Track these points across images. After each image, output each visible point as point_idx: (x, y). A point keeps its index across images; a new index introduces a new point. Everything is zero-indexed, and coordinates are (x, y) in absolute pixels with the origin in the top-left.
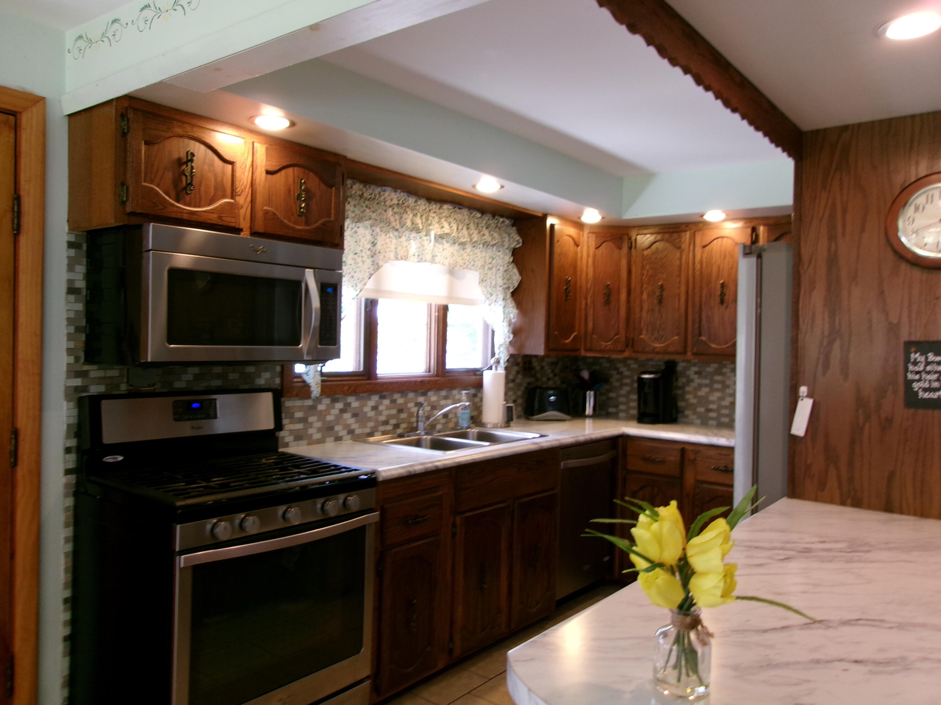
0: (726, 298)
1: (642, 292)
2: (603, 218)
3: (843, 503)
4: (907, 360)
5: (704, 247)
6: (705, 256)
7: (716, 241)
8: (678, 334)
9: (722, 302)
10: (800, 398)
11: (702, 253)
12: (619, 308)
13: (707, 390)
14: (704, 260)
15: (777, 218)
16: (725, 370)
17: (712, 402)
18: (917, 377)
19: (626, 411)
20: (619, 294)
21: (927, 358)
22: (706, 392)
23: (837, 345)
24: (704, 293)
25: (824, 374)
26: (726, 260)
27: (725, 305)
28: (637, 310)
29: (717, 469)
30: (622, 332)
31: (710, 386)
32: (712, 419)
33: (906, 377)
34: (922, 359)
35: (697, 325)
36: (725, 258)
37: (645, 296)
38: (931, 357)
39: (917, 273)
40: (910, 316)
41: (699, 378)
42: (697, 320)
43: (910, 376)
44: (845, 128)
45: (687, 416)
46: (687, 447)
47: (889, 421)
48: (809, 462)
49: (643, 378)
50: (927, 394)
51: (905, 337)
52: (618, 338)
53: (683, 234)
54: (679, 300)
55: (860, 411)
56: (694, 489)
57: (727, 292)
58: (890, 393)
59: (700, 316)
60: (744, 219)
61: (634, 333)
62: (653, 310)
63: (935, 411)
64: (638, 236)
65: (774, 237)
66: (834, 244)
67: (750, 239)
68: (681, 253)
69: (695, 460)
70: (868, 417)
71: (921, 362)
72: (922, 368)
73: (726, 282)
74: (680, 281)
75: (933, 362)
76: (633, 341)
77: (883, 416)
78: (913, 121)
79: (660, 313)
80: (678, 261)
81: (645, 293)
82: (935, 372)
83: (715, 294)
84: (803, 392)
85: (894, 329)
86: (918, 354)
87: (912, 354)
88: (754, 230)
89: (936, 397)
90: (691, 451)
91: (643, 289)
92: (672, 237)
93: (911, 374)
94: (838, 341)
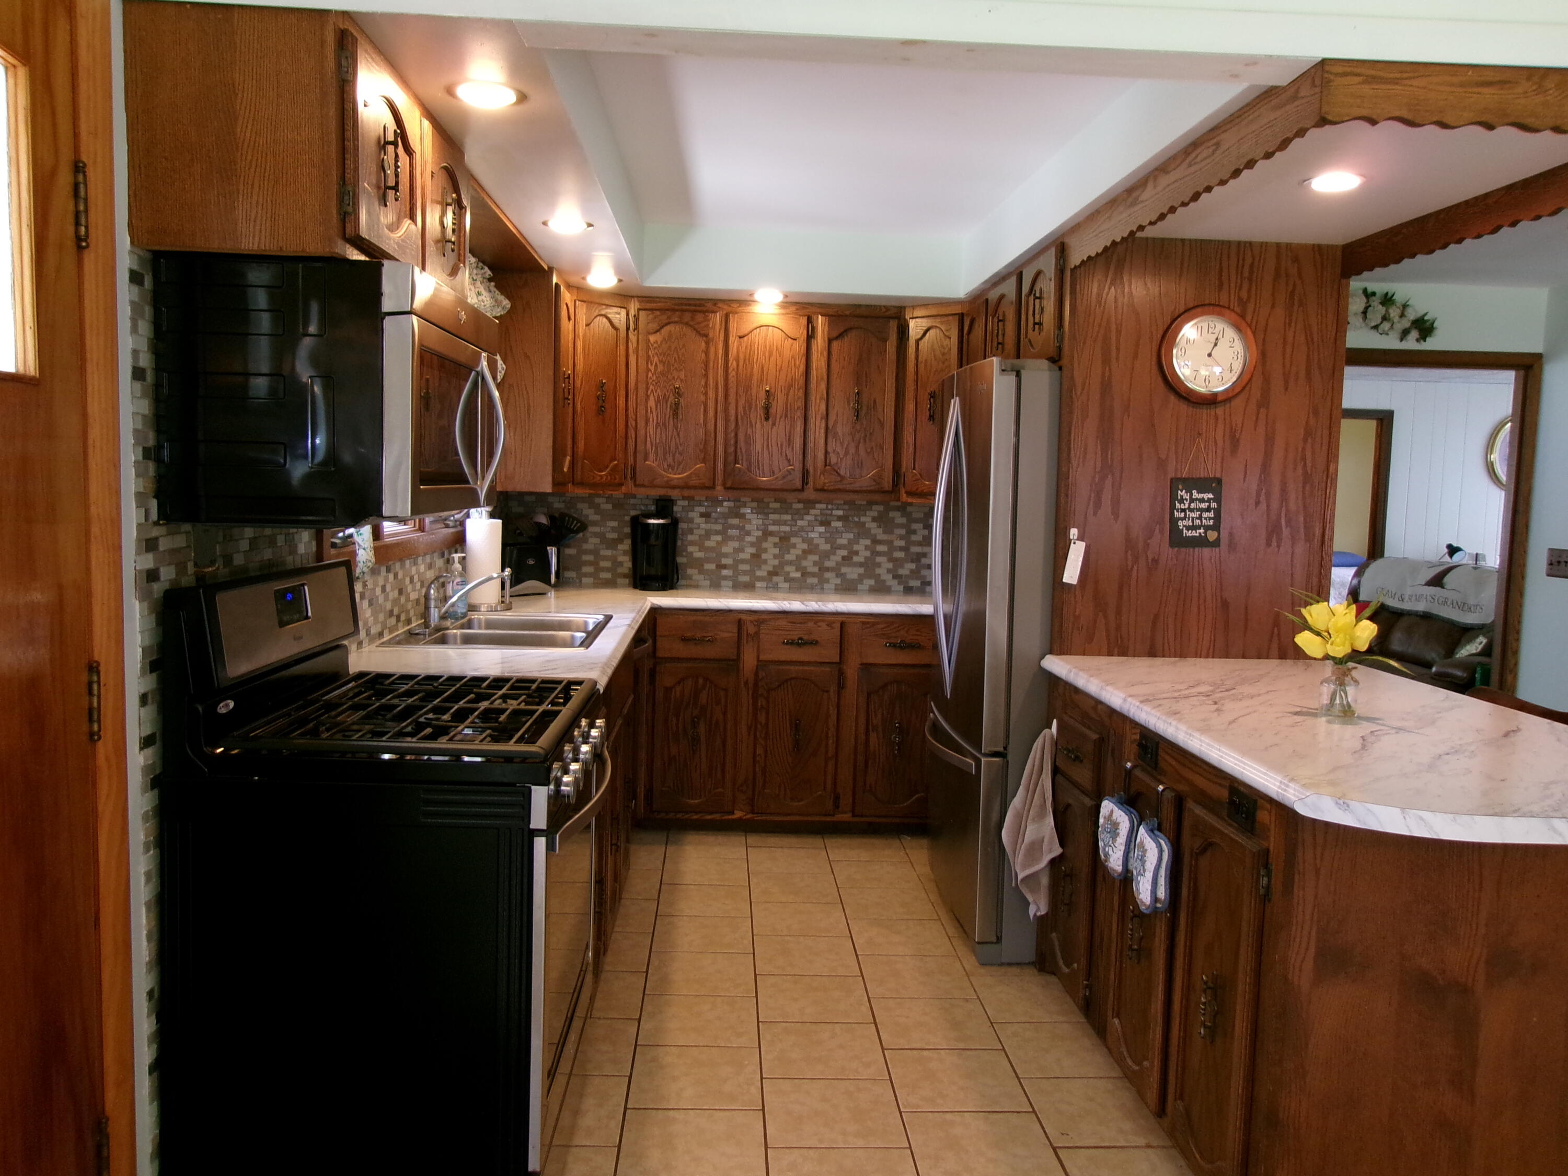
0: (772, 411)
1: (648, 397)
2: (620, 281)
3: (1110, 654)
4: (1173, 498)
5: (740, 337)
6: (742, 350)
7: (758, 329)
8: (704, 461)
9: (767, 419)
10: (1073, 541)
11: (740, 344)
12: (615, 420)
13: (719, 538)
14: (741, 356)
15: (839, 306)
16: (743, 510)
17: (726, 555)
20: (615, 398)
21: (1191, 495)
22: (718, 542)
23: (1109, 481)
24: (741, 403)
25: (1095, 514)
26: (772, 359)
27: (771, 421)
28: (641, 424)
29: (791, 643)
30: (620, 455)
31: (723, 533)
32: (725, 578)
33: (1172, 514)
34: (1187, 496)
35: (732, 449)
36: (770, 356)
37: (652, 403)
38: (1195, 494)
39: (1183, 407)
40: (1176, 452)
41: (706, 522)
42: (732, 442)
43: (1176, 514)
45: (690, 577)
46: (743, 617)
47: (1156, 561)
48: (1077, 613)
49: (649, 524)
50: (1190, 532)
51: (1172, 474)
52: (616, 465)
53: (711, 315)
54: (705, 411)
55: (1130, 553)
56: (756, 674)
57: (774, 404)
58: (1157, 531)
59: (736, 435)
60: (796, 303)
61: (635, 458)
62: (664, 424)
63: (1196, 549)
64: (640, 312)
65: (835, 334)
66: (1107, 369)
67: (805, 332)
68: (707, 343)
69: (757, 634)
70: (1136, 559)
71: (1187, 500)
72: (1187, 506)
73: (773, 391)
74: (706, 383)
75: (1197, 499)
76: (634, 469)
77: (1150, 557)
78: (1183, 245)
79: (677, 429)
80: (703, 355)
81: (652, 398)
82: (1198, 510)
83: (756, 405)
84: (1074, 535)
85: (1162, 464)
86: (1184, 491)
87: (1179, 492)
88: (810, 320)
89: (1198, 535)
90: (751, 622)
91: (649, 392)
92: (693, 319)
93: (1178, 511)
94: (1110, 477)
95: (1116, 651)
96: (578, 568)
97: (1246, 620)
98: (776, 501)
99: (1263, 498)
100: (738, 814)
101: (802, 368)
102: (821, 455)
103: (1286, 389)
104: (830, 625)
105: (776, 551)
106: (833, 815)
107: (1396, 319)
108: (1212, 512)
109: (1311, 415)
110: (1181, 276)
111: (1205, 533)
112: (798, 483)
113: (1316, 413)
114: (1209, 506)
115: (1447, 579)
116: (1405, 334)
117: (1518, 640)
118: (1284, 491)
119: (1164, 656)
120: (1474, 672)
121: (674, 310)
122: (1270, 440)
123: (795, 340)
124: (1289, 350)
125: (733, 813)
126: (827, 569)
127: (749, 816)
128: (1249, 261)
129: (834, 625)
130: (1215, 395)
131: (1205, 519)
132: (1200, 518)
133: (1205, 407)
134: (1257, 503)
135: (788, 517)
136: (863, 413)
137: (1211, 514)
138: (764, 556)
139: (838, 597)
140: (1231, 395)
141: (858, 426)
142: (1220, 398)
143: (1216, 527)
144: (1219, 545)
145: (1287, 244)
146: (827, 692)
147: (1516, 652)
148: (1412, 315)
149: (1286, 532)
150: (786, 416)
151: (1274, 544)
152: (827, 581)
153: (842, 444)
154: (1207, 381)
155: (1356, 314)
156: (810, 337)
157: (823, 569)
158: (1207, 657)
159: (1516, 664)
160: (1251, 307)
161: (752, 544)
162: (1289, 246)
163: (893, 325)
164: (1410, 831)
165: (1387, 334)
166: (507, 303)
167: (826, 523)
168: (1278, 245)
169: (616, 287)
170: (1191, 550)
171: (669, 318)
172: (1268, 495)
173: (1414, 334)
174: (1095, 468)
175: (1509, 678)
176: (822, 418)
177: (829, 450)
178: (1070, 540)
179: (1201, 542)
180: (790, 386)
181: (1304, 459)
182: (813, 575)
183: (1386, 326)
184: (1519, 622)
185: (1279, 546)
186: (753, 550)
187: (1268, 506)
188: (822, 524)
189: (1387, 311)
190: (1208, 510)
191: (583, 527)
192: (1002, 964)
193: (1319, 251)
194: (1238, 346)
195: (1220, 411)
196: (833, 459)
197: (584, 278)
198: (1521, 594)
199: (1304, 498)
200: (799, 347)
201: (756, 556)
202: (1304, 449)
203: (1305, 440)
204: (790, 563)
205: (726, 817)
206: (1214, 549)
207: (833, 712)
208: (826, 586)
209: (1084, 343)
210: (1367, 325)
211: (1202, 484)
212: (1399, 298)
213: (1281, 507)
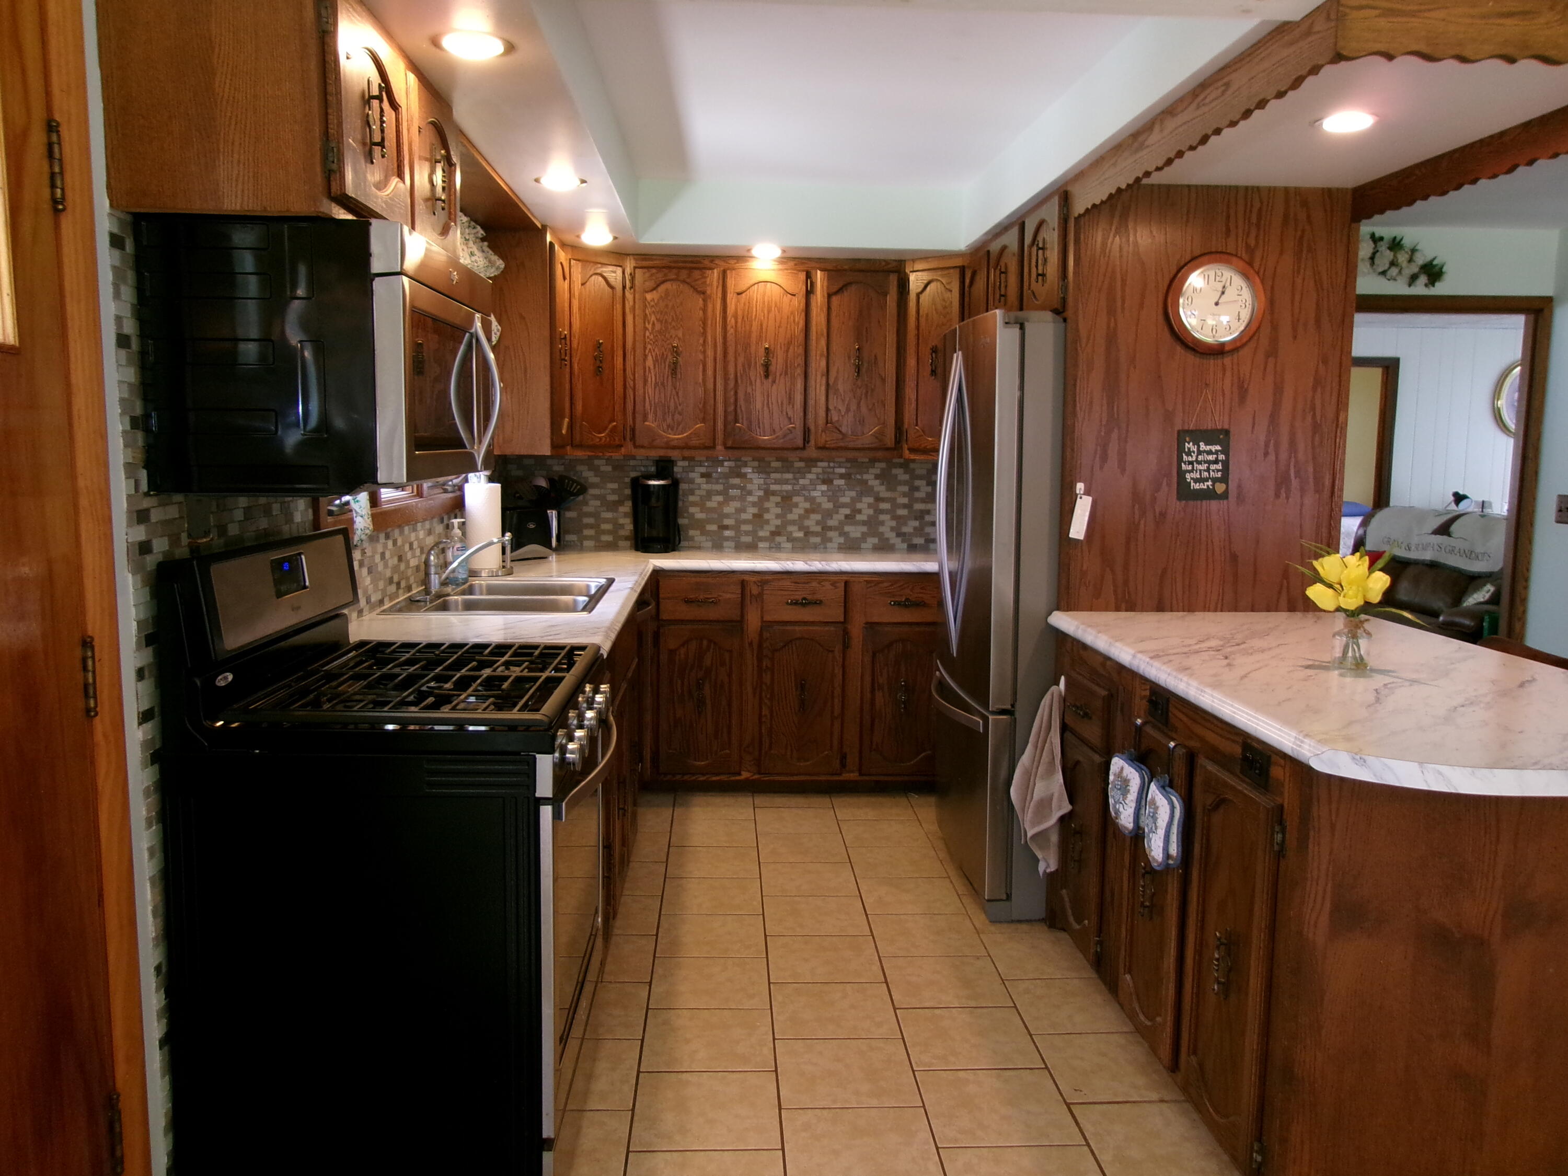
0: (772, 368)
1: (645, 356)
2: (615, 238)
3: (1118, 609)
4: (1181, 450)
5: (738, 294)
6: (741, 307)
7: (756, 286)
8: (704, 420)
9: (767, 376)
10: (1079, 496)
11: (738, 301)
12: (613, 380)
13: (720, 498)
14: (740, 313)
15: (837, 261)
16: (744, 470)
17: (727, 516)
18: (1190, 467)
19: (596, 538)
20: (613, 357)
21: (1199, 447)
22: (719, 503)
23: (1115, 435)
24: (741, 360)
25: (1101, 468)
26: (772, 315)
27: (771, 378)
28: (639, 384)
29: (795, 603)
30: (619, 416)
31: (724, 493)
32: (727, 539)
33: (1179, 467)
34: (1195, 448)
35: (731, 408)
36: (769, 312)
37: (650, 362)
38: (1203, 446)
39: (1191, 358)
40: (1184, 404)
41: (707, 483)
42: (732, 400)
43: (1183, 467)
46: (746, 578)
47: (1163, 515)
48: (1085, 568)
49: (650, 485)
50: (1197, 484)
51: (1178, 427)
52: (615, 426)
53: (708, 272)
54: (704, 370)
55: (1137, 506)
56: (761, 634)
57: (774, 361)
58: (1165, 483)
59: (736, 393)
60: (794, 258)
61: (634, 418)
62: (663, 384)
63: (1204, 502)
64: (637, 271)
65: (835, 288)
66: (1113, 320)
67: (804, 287)
68: (705, 301)
69: (761, 595)
70: (1143, 513)
71: (1194, 452)
72: (1194, 459)
73: (772, 347)
74: (704, 341)
75: (1204, 451)
76: (633, 430)
77: (1157, 510)
78: (1189, 190)
79: (675, 389)
80: (701, 312)
81: (650, 358)
82: (1206, 462)
83: (756, 363)
84: (1080, 489)
85: (1168, 417)
86: (1191, 444)
87: (1187, 444)
88: (808, 276)
89: (1206, 487)
90: (755, 582)
91: (647, 351)
92: (689, 276)
93: (1185, 464)
94: (1116, 430)
95: (1123, 606)
96: (579, 531)
97: (1255, 573)
98: (778, 460)
99: (1271, 449)
100: (745, 775)
101: (802, 323)
102: (822, 413)
103: (1295, 337)
104: (834, 584)
105: (779, 511)
106: (840, 774)
107: (1404, 264)
108: (1220, 464)
109: (1320, 362)
110: (1187, 221)
111: (1213, 485)
112: (800, 442)
113: (1325, 361)
114: (1217, 459)
115: (1454, 528)
116: (1413, 279)
117: (1526, 588)
118: (1292, 442)
119: (1172, 611)
120: (1482, 620)
121: (669, 268)
122: (1278, 389)
123: (794, 295)
124: (1297, 297)
125: (740, 774)
126: (831, 528)
127: (756, 776)
128: (1257, 205)
129: (838, 585)
130: (1223, 345)
131: (1213, 471)
132: (1208, 470)
133: (1212, 357)
134: (1266, 454)
135: (790, 476)
136: (864, 370)
137: (1219, 466)
138: (766, 516)
139: (841, 556)
140: (1238, 344)
141: (859, 383)
142: (1227, 348)
143: (1225, 479)
144: (1227, 498)
145: (1296, 188)
146: (832, 651)
147: (1524, 600)
148: (1420, 260)
149: (1295, 483)
150: (786, 373)
151: (1283, 495)
152: (830, 540)
153: (843, 401)
154: (1214, 331)
155: (1363, 260)
156: (809, 292)
157: (826, 528)
158: (1215, 611)
159: (1524, 612)
160: (1258, 254)
161: (754, 504)
162: (1298, 191)
163: (893, 279)
164: (1429, 786)
165: (1395, 280)
166: (500, 264)
167: (828, 481)
168: (1286, 190)
169: (611, 245)
170: (1199, 502)
171: (665, 275)
172: (1277, 446)
173: (1423, 279)
174: (1101, 421)
175: (1517, 626)
176: (823, 375)
177: (831, 407)
178: (1076, 495)
179: (1209, 495)
180: (789, 343)
181: (1313, 408)
182: (816, 534)
183: (1394, 271)
184: (1528, 570)
185: (1287, 498)
186: (754, 510)
187: (1277, 457)
188: (824, 482)
189: (1395, 256)
190: (1216, 462)
191: (583, 490)
192: (1012, 921)
193: (1329, 195)
194: (1246, 294)
195: (1227, 360)
196: (835, 417)
197: (578, 237)
198: (1530, 541)
199: (1313, 448)
200: (798, 302)
201: (758, 516)
202: (1313, 397)
203: (1314, 389)
204: (793, 522)
205: (733, 778)
206: (1221, 501)
207: (838, 671)
208: (829, 545)
209: (1089, 293)
210: (1374, 271)
211: (1210, 436)
212: (1407, 242)
213: (1290, 458)
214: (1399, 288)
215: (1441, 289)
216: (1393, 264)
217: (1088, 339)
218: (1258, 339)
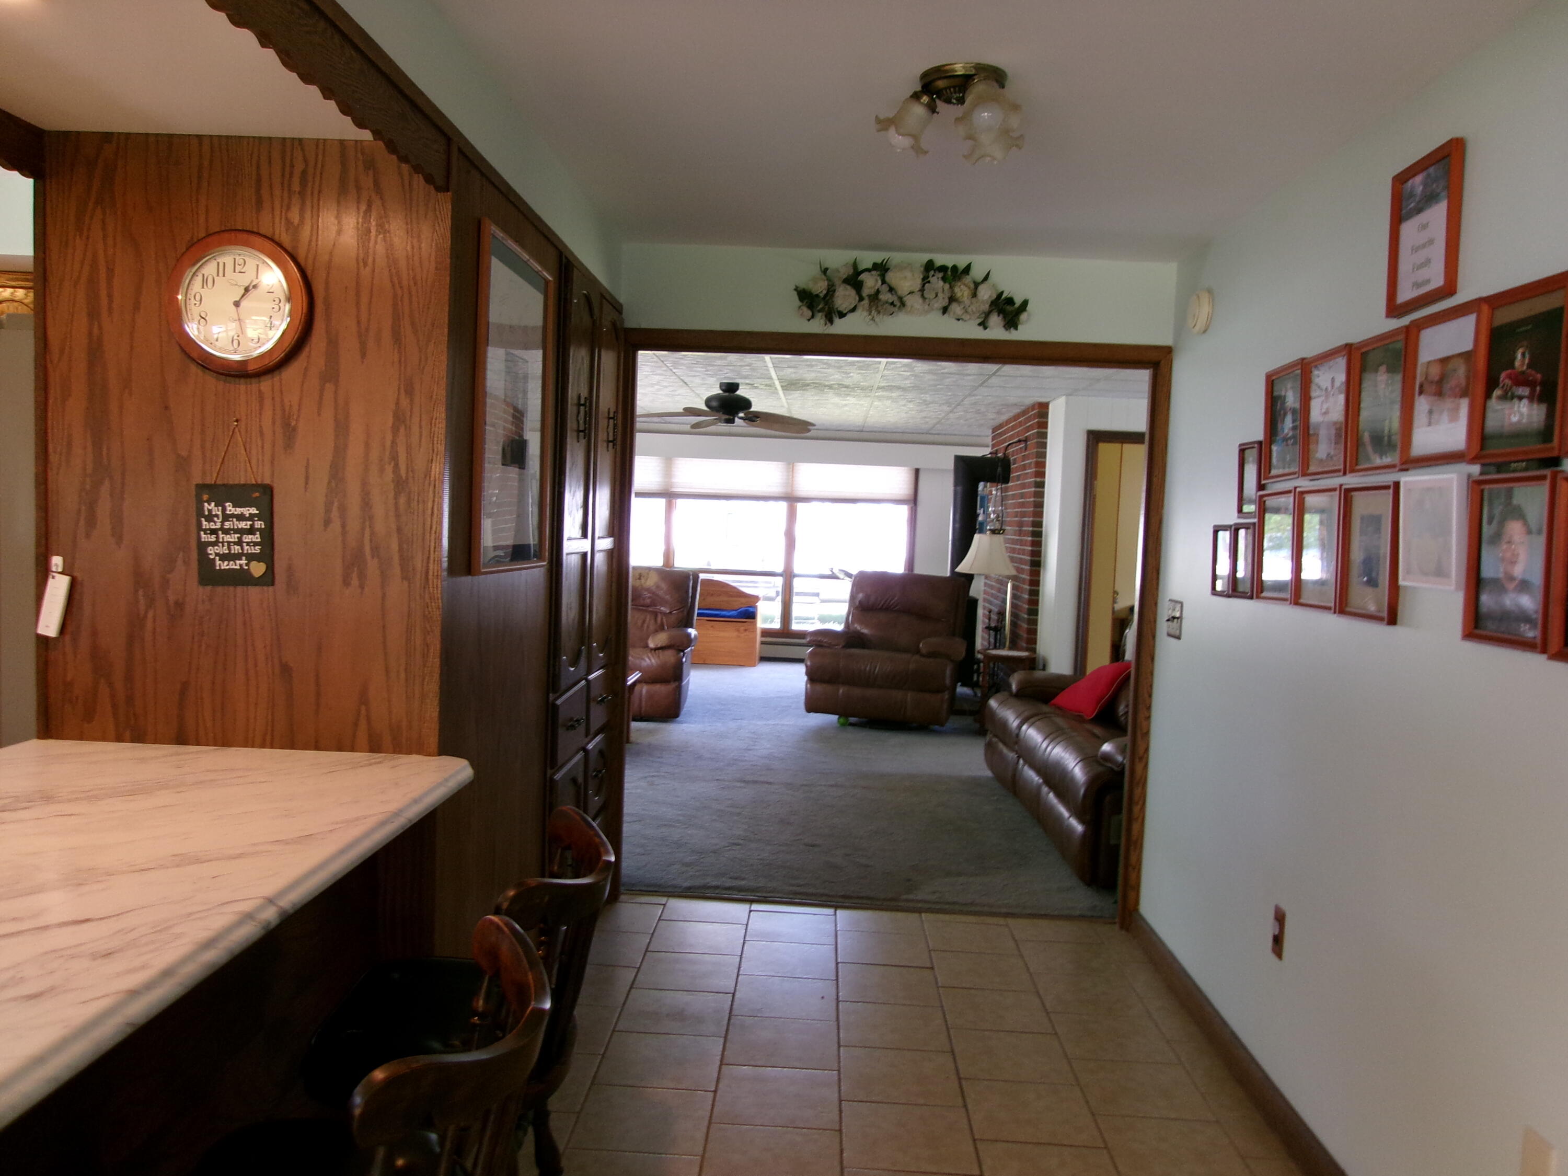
3: (119, 739)
4: (200, 513)
10: (53, 575)
18: (213, 538)
21: (224, 510)
23: (105, 489)
25: (88, 536)
33: (199, 537)
34: (217, 511)
38: (230, 508)
39: (211, 381)
40: (203, 447)
43: (204, 537)
44: (107, 137)
47: (179, 605)
48: (69, 679)
50: (226, 563)
51: (197, 480)
55: (141, 592)
58: (180, 562)
63: (238, 589)
66: (96, 326)
70: (151, 602)
71: (217, 516)
72: (218, 526)
75: (233, 516)
78: (200, 144)
82: (237, 531)
84: (56, 565)
85: (182, 465)
86: (213, 504)
87: (206, 504)
89: (238, 567)
93: (205, 534)
94: (107, 483)
95: (128, 734)
97: (318, 694)
99: (335, 514)
103: (363, 355)
107: (968, 300)
108: (258, 535)
109: (402, 391)
111: (248, 565)
113: (410, 390)
114: (252, 526)
116: (985, 319)
117: (1148, 718)
118: (366, 504)
122: (342, 427)
128: (299, 167)
130: (249, 363)
131: (248, 543)
132: (239, 543)
133: (242, 380)
134: (327, 522)
137: (257, 538)
140: (273, 362)
142: (255, 368)
143: (265, 556)
144: (272, 584)
147: (1147, 734)
148: (990, 294)
149: (372, 565)
151: (355, 582)
154: (235, 343)
158: (263, 746)
159: (1147, 750)
160: (302, 234)
165: (962, 319)
170: (231, 588)
172: (343, 510)
178: (49, 573)
179: (242, 578)
181: (394, 458)
183: (957, 309)
184: (1150, 696)
185: (362, 587)
187: (343, 526)
189: (951, 289)
190: (251, 531)
194: (281, 291)
195: (261, 385)
198: (1152, 658)
199: (398, 516)
203: (395, 430)
206: (265, 588)
210: (932, 307)
211: (238, 493)
212: (977, 273)
213: (363, 529)
214: (970, 330)
215: (1028, 331)
216: (952, 299)
217: (62, 351)
218: (309, 357)
